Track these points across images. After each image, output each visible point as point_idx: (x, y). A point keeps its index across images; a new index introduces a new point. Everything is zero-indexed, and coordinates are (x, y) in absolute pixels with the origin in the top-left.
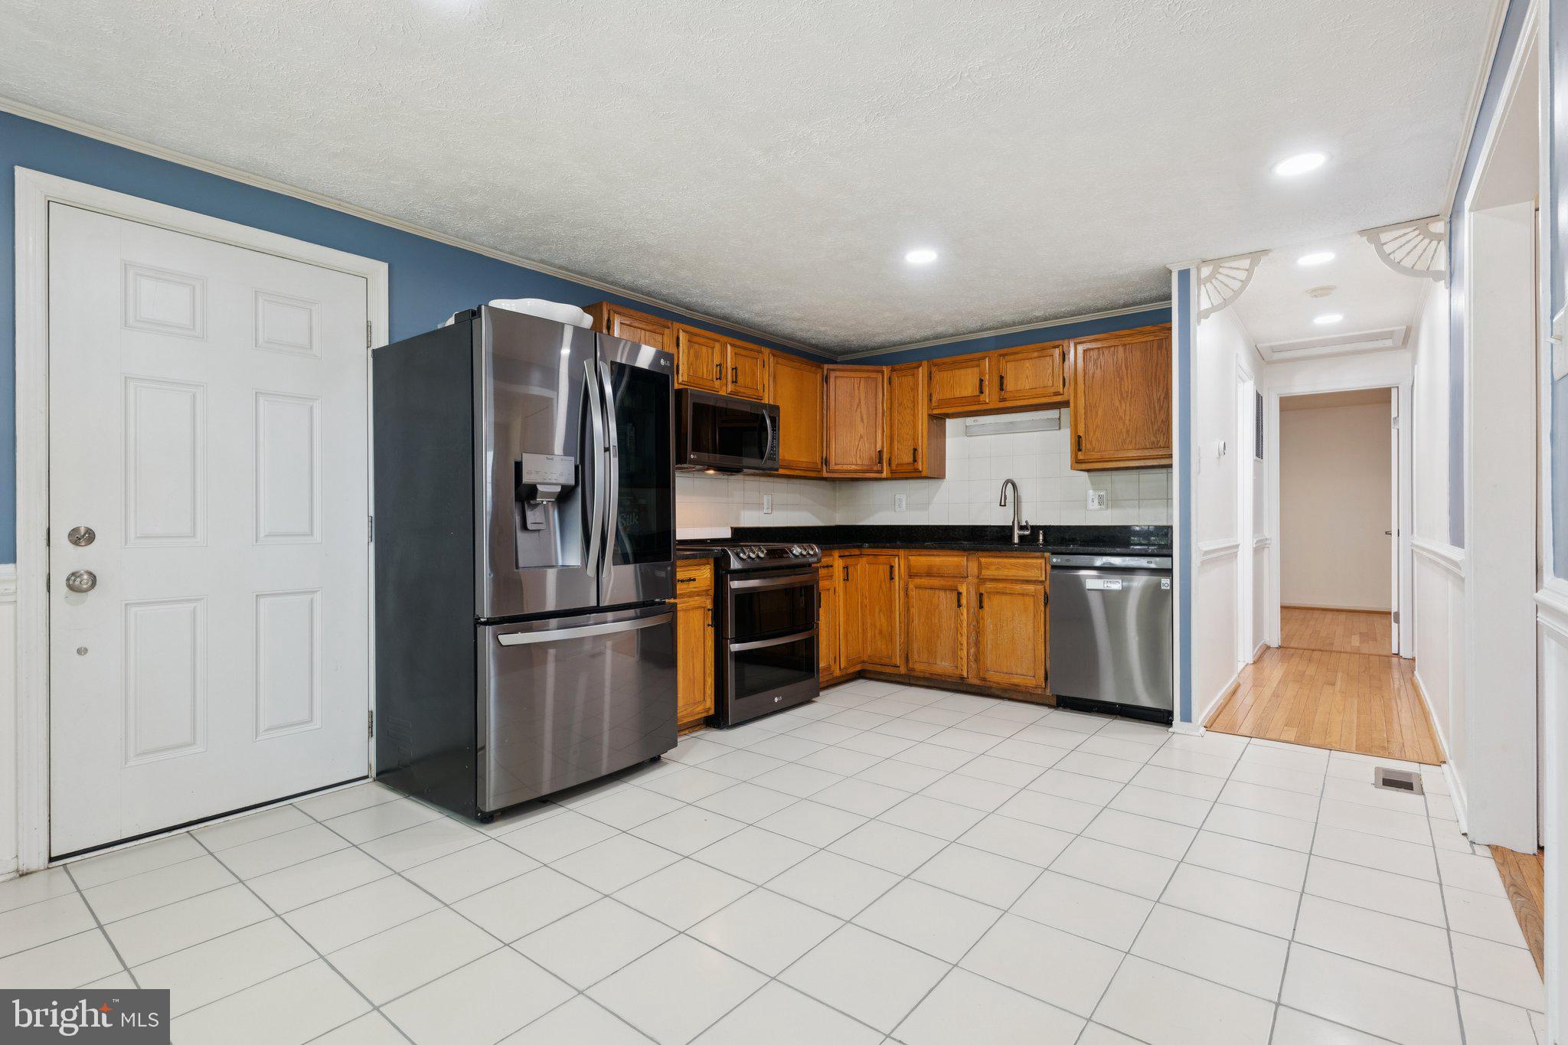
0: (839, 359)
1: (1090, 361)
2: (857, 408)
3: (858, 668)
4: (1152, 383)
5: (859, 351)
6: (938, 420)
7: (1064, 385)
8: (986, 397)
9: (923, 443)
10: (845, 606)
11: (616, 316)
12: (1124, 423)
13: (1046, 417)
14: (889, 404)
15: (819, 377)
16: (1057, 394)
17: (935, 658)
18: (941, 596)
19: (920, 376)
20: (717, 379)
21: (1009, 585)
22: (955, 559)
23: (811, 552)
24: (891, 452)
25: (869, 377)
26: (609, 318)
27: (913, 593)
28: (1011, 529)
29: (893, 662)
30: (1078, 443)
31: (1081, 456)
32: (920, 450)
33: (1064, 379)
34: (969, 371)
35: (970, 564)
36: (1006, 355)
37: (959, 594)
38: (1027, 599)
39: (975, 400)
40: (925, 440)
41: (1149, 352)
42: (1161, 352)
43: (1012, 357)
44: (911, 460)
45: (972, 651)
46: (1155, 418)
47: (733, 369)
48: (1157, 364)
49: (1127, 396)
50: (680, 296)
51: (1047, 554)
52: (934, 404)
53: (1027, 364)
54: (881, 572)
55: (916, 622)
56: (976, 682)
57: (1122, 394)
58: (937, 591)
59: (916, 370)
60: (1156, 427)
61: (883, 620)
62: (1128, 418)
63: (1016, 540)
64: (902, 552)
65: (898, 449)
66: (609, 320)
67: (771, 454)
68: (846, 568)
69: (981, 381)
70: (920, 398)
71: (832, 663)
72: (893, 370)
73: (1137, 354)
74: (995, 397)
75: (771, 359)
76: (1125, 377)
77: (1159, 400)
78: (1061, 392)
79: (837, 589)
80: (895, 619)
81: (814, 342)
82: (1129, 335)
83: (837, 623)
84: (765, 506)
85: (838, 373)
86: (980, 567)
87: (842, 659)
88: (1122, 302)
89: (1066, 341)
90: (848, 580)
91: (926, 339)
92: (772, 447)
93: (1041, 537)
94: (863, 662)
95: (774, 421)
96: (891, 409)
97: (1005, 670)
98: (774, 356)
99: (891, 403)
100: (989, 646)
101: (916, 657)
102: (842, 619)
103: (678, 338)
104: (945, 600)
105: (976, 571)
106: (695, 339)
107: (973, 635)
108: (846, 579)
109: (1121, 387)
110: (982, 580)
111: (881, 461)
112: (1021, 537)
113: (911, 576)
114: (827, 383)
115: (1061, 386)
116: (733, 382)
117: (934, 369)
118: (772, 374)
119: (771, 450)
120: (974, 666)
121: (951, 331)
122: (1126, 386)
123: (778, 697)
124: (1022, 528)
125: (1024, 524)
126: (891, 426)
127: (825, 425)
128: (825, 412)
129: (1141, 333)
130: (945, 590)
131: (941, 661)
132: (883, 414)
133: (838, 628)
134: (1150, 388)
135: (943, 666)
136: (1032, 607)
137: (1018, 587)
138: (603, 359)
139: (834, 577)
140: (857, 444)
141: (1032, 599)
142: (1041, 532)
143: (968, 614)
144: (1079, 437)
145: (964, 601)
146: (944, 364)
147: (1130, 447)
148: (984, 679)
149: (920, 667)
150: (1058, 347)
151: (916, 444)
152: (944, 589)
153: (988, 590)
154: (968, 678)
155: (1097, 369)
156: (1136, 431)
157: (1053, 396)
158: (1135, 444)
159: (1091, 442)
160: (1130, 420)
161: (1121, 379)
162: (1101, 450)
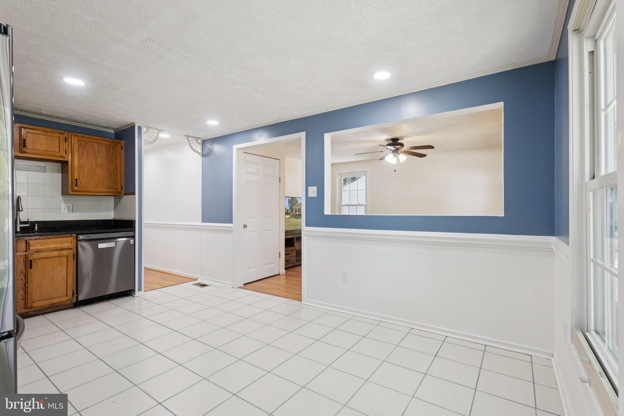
4: (110, 162)
7: (66, 153)
12: (97, 176)
13: (37, 165)
16: (61, 157)
30: (75, 182)
31: (76, 188)
33: (66, 151)
36: (26, 128)
41: (109, 149)
42: (114, 150)
43: (31, 131)
46: (112, 177)
48: (112, 155)
49: (99, 165)
53: (42, 137)
57: (96, 164)
60: (112, 181)
62: (99, 175)
63: (18, 230)
73: (104, 149)
74: (17, 150)
76: (98, 157)
77: (113, 170)
78: (64, 156)
82: (100, 140)
89: (67, 132)
93: (36, 227)
97: (46, 298)
100: (35, 288)
107: (21, 285)
109: (96, 161)
115: (65, 154)
120: (21, 302)
122: (99, 161)
129: (105, 140)
142: (36, 224)
144: (76, 180)
147: (100, 187)
148: (30, 308)
150: (62, 134)
155: (84, 150)
156: (103, 180)
157: (59, 157)
158: (103, 186)
159: (81, 183)
160: (100, 176)
161: (96, 158)
162: (86, 187)
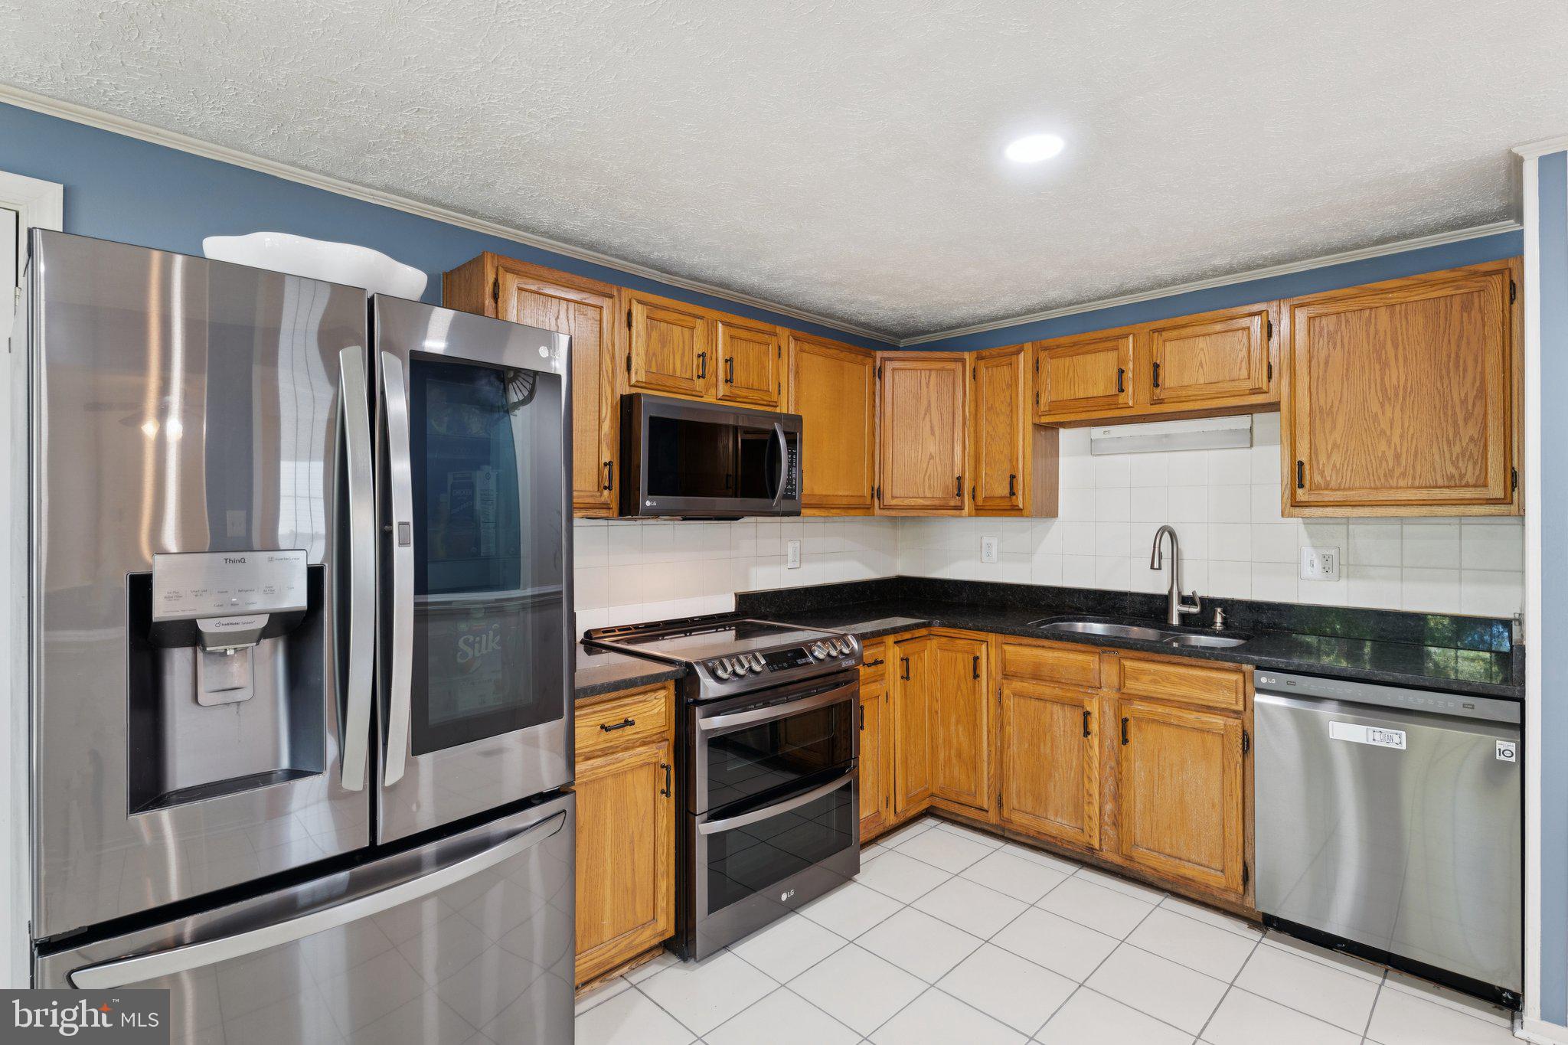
0: (903, 343)
1: (1321, 335)
2: (926, 414)
3: (924, 806)
4: (1448, 373)
5: (929, 332)
6: (1047, 429)
7: (1270, 377)
8: (1128, 397)
9: (1025, 467)
10: (905, 715)
11: (509, 276)
12: (1389, 442)
13: (1227, 428)
14: (973, 409)
15: (868, 369)
16: (1256, 390)
17: (1046, 810)
18: (1055, 711)
19: (1021, 366)
20: (699, 377)
21: (1175, 712)
22: (1081, 657)
23: (846, 651)
24: (976, 478)
25: (942, 369)
26: (496, 280)
27: (1010, 703)
28: (1166, 599)
29: (978, 802)
30: (1298, 475)
31: (1302, 495)
32: (1020, 478)
33: (1270, 367)
34: (1101, 356)
35: (1105, 667)
36: (1163, 330)
37: (1087, 714)
38: (1209, 738)
39: (1110, 402)
40: (1029, 464)
41: (1442, 315)
43: (1175, 333)
44: (1006, 492)
45: (1109, 807)
46: (1456, 433)
47: (727, 361)
48: (1461, 337)
49: (1396, 395)
50: (642, 249)
51: (1248, 668)
52: (1043, 407)
53: (1201, 343)
54: (960, 666)
55: (1014, 749)
56: (1117, 859)
57: (1384, 390)
58: (1049, 705)
59: (1014, 358)
60: (1457, 449)
61: (962, 738)
62: (1398, 432)
63: (1175, 621)
64: (992, 638)
65: (985, 474)
66: (496, 284)
67: (786, 490)
68: (905, 660)
69: (1121, 372)
70: (1021, 398)
71: (883, 809)
72: (979, 358)
73: (1418, 321)
74: (1144, 396)
75: (792, 346)
76: (1392, 363)
77: (1464, 402)
78: (1265, 388)
79: (891, 694)
80: (981, 738)
81: (862, 319)
82: (1401, 288)
83: (892, 745)
84: (790, 558)
85: (897, 364)
86: (1122, 673)
87: (899, 798)
88: (1378, 234)
89: (1275, 304)
90: (908, 678)
91: (1030, 311)
92: (790, 481)
93: (1219, 619)
94: (932, 795)
95: (792, 442)
96: (976, 414)
97: (1168, 851)
98: (796, 339)
99: (977, 406)
100: (1139, 806)
101: (1015, 802)
102: (898, 737)
103: (629, 314)
104: (1064, 721)
105: (1115, 680)
106: (660, 314)
107: (1111, 781)
108: (906, 677)
109: (1382, 379)
110: (1126, 697)
111: (960, 493)
112: (1183, 616)
113: (1006, 676)
114: (880, 378)
115: (1265, 378)
116: (727, 381)
117: (1043, 355)
118: (793, 368)
119: (787, 484)
120: (1111, 832)
121: (1070, 296)
122: (1394, 376)
123: (787, 891)
124: (1185, 600)
125: (1187, 592)
126: (977, 442)
127: (877, 441)
128: (877, 421)
129: (1425, 283)
130: (1063, 704)
131: (1056, 815)
132: (964, 423)
133: (892, 751)
134: (1446, 382)
135: (1059, 823)
136: (1218, 751)
137: (1192, 717)
138: (389, 347)
139: (886, 675)
140: (925, 466)
141: (1218, 740)
142: (1219, 610)
143: (1101, 746)
144: (1301, 464)
145: (1094, 727)
146: (1058, 347)
147: (1402, 483)
148: (1131, 859)
149: (1020, 820)
150: (1259, 313)
151: (1014, 467)
152: (1061, 702)
153: (1137, 715)
154: (1101, 850)
155: (1334, 348)
156: (1416, 456)
157: (1250, 394)
158: (1414, 478)
159: (1322, 473)
160: (1402, 436)
161: (1385, 365)
162: (1339, 489)
